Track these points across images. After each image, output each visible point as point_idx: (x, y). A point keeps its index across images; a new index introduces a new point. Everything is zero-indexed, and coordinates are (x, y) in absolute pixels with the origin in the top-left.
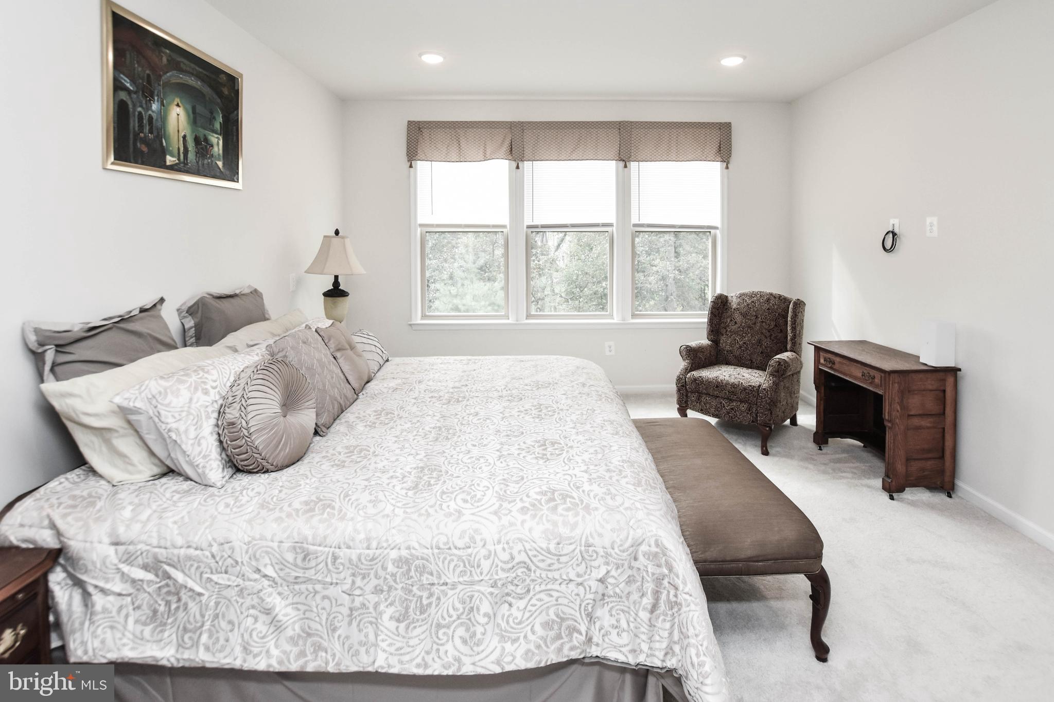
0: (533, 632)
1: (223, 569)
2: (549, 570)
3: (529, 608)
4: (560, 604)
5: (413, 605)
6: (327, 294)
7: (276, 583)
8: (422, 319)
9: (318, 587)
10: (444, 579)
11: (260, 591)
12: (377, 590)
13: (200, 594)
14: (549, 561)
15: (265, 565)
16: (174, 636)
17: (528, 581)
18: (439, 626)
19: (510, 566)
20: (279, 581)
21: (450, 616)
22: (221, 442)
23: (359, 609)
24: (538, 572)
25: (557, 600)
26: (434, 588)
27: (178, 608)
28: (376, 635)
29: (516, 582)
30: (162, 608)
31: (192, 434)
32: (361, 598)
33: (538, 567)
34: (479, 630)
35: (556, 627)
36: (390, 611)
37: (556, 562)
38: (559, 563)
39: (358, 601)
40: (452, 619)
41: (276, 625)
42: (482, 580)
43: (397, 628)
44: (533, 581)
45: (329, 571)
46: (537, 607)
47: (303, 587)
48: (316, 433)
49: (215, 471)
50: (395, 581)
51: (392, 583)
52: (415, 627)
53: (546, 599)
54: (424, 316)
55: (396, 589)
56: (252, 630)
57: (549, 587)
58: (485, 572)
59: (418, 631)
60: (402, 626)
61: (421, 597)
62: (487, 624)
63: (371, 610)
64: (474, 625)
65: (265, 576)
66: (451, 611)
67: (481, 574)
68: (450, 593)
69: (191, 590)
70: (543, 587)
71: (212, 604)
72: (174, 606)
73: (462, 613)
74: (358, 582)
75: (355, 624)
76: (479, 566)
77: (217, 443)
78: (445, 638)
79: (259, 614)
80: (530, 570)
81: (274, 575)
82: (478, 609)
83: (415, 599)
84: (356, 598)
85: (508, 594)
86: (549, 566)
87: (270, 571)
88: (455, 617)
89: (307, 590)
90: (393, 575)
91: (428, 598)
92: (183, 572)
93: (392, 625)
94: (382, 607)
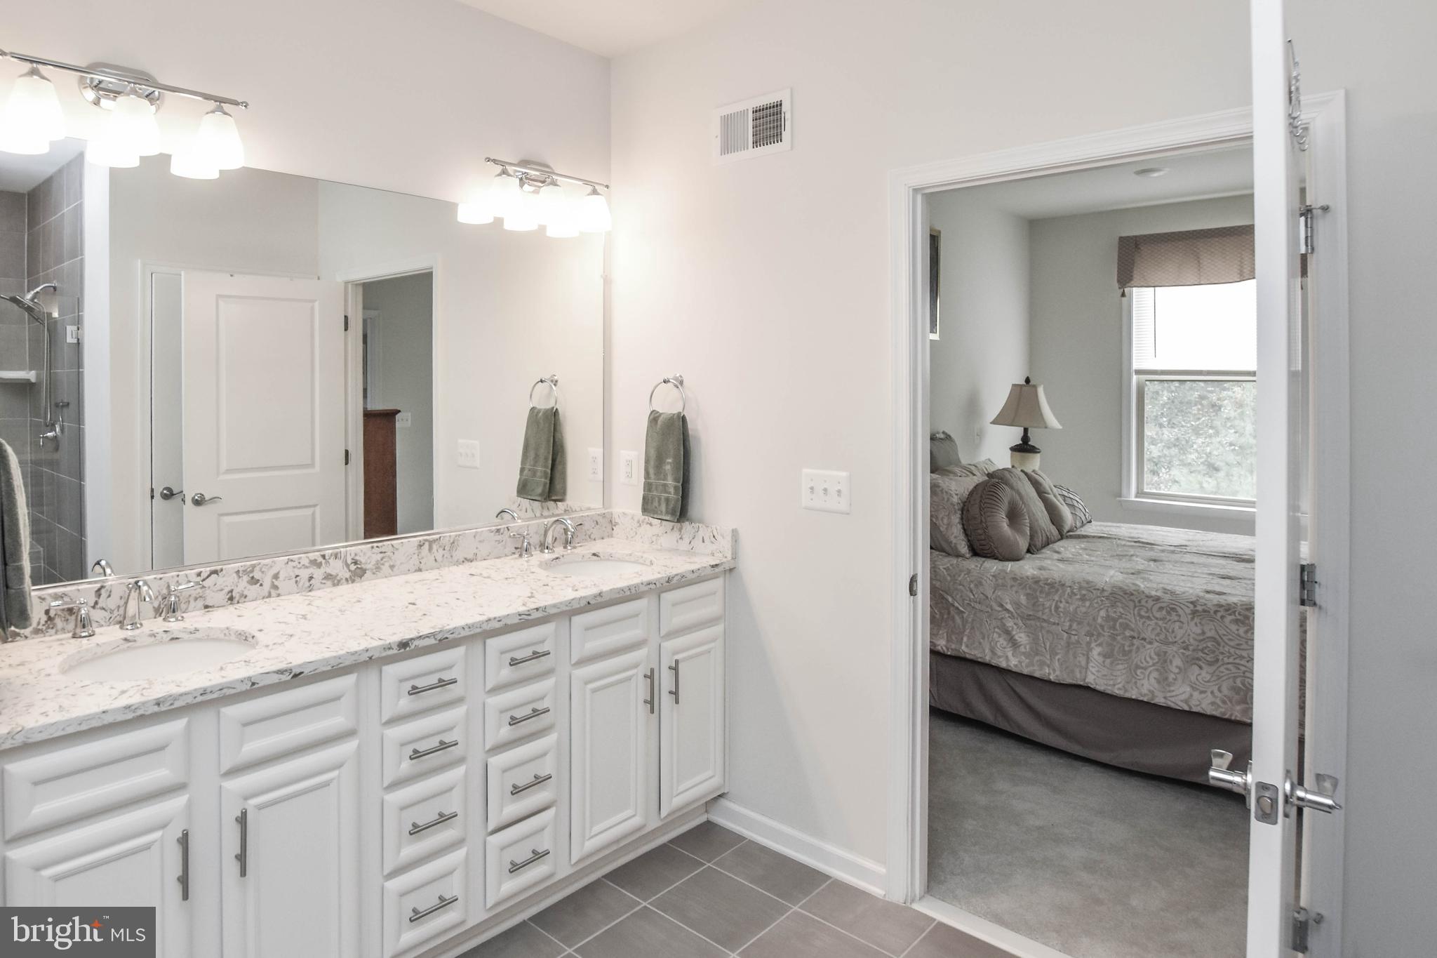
0: (1220, 691)
1: (978, 600)
2: (1237, 649)
3: (1217, 673)
4: (1246, 677)
5: (1116, 649)
6: (1016, 449)
7: (1013, 616)
8: (1136, 497)
9: (1044, 624)
10: (1143, 635)
11: (1002, 618)
12: (1089, 634)
13: (962, 612)
14: (1237, 642)
15: (1007, 603)
16: (945, 634)
17: (1217, 653)
18: (1137, 667)
19: (1201, 638)
20: (1016, 615)
21: (1148, 662)
22: (964, 530)
23: (1074, 644)
24: (1227, 648)
25: (1244, 673)
26: (1135, 641)
27: (948, 618)
28: (1088, 663)
29: (1206, 651)
30: (938, 616)
31: (945, 521)
32: (1076, 637)
33: (1226, 644)
34: (1172, 676)
35: (1242, 693)
36: (1098, 650)
37: (1244, 643)
38: (1248, 645)
39: (1074, 638)
40: (1148, 665)
41: (1014, 644)
42: (1175, 642)
43: (1104, 662)
44: (1222, 653)
45: (1052, 614)
46: (1224, 674)
47: (1032, 622)
48: (1029, 551)
49: (963, 548)
50: (1103, 630)
51: (1101, 631)
52: (1118, 664)
53: (1234, 670)
54: (1140, 493)
55: (1104, 636)
56: (997, 642)
57: (1237, 661)
58: (1178, 637)
59: (1120, 667)
60: (1108, 661)
61: (1123, 645)
62: (1178, 673)
63: (1084, 646)
64: (1166, 672)
65: (1006, 610)
66: (1148, 659)
67: (1175, 637)
68: (1148, 646)
69: (957, 608)
70: (1231, 660)
71: (970, 620)
72: (945, 616)
73: (1157, 663)
74: (1075, 626)
75: (1071, 652)
76: (1173, 632)
77: (962, 530)
78: (1142, 676)
79: (1002, 633)
80: (1219, 645)
81: (1011, 609)
82: (1171, 662)
83: (1119, 645)
84: (1073, 637)
85: (1198, 659)
86: (1238, 645)
87: (1009, 607)
88: (1151, 664)
89: (1036, 625)
90: (1102, 627)
91: (1130, 646)
92: (952, 597)
93: (1101, 659)
94: (1093, 645)
